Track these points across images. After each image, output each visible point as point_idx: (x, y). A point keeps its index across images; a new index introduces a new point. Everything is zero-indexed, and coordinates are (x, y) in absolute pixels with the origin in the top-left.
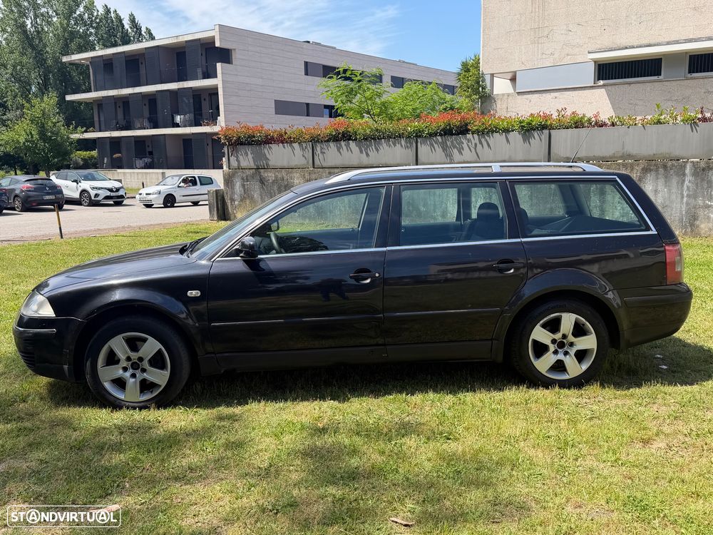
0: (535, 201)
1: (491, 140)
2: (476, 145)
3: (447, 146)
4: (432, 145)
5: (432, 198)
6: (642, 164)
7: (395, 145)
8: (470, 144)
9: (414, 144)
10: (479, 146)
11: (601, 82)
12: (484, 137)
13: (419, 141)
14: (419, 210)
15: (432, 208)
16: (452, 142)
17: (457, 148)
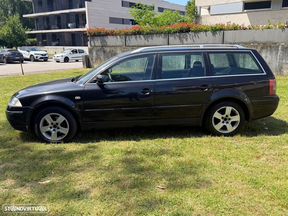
0: (217, 61)
1: (199, 35)
3: (181, 37)
4: (175, 37)
5: (174, 59)
6: (261, 45)
8: (190, 36)
10: (194, 37)
12: (196, 33)
13: (169, 35)
14: (169, 64)
15: (174, 63)
16: (183, 36)
17: (185, 38)
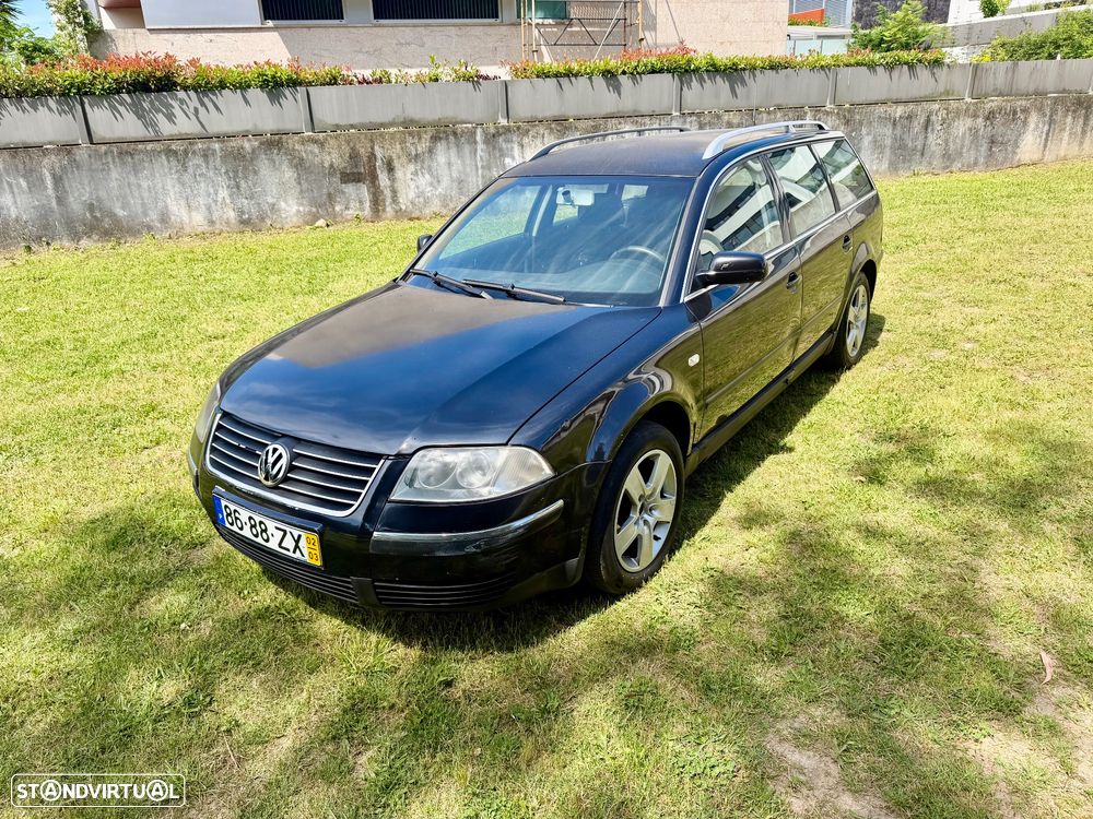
0: (305, 186)
1: (220, 101)
2: (196, 110)
3: (143, 109)
4: (113, 108)
5: (136, 194)
6: (430, 131)
7: (36, 109)
8: (185, 107)
9: (79, 107)
10: (202, 110)
11: (270, 23)
12: (207, 96)
13: (86, 100)
14: (115, 215)
15: (140, 210)
16: (151, 103)
17: (163, 113)
